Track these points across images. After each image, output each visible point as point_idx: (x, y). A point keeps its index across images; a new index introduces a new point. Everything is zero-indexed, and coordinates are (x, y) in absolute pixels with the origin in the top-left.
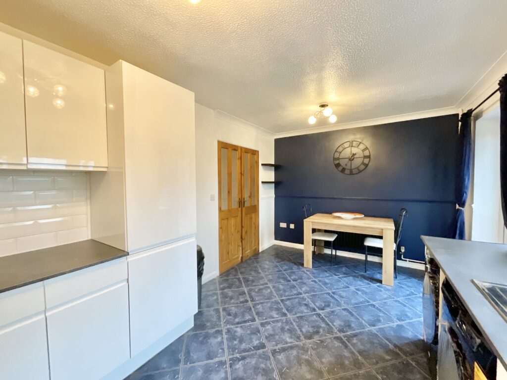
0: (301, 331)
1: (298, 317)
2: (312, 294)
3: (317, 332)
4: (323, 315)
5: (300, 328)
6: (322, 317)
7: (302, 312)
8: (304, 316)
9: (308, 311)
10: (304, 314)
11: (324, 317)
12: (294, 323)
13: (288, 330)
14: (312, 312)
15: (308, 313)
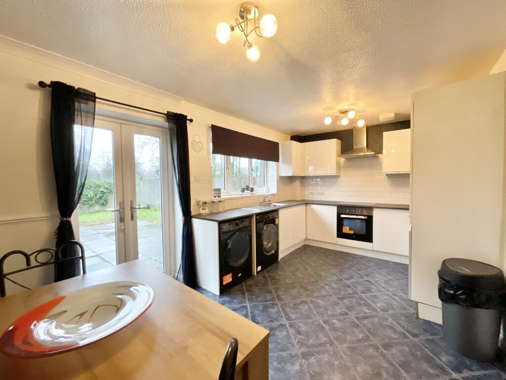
0: (309, 306)
1: (311, 318)
2: (284, 354)
3: (295, 305)
4: (284, 319)
5: (310, 309)
6: (285, 316)
7: (306, 324)
8: (304, 318)
9: (298, 324)
10: (304, 321)
11: (284, 316)
12: (315, 313)
13: (321, 308)
14: (294, 323)
15: (300, 323)
